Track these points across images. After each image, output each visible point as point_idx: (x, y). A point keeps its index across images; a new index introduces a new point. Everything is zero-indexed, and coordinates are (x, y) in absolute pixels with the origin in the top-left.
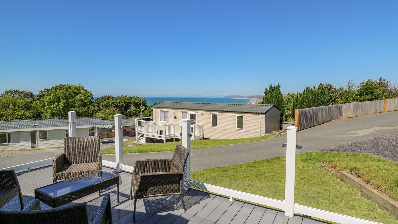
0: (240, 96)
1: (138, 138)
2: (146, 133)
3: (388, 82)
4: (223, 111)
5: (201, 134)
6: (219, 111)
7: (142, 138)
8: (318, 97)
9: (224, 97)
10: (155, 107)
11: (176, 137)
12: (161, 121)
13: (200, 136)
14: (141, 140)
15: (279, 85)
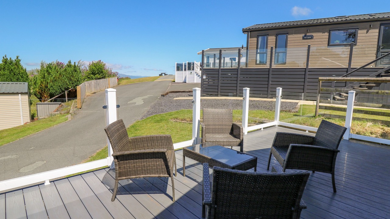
3: (105, 64)
8: (73, 74)
15: (17, 57)
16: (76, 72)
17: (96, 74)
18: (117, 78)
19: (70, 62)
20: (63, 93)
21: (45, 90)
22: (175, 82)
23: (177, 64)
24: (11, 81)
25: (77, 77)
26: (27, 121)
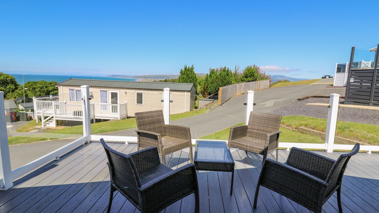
0: (125, 76)
1: (45, 122)
2: (56, 115)
3: (259, 68)
4: (149, 89)
5: (125, 113)
6: (145, 89)
7: (52, 122)
8: (225, 77)
9: (108, 76)
10: (62, 85)
11: (96, 118)
12: (70, 100)
13: (125, 115)
14: (49, 124)
15: (192, 66)
16: (228, 75)
17: (248, 78)
18: (269, 80)
19: (225, 68)
20: (217, 92)
21: (206, 89)
22: (332, 85)
23: (338, 65)
24: (187, 82)
25: (228, 80)
26: (187, 111)
